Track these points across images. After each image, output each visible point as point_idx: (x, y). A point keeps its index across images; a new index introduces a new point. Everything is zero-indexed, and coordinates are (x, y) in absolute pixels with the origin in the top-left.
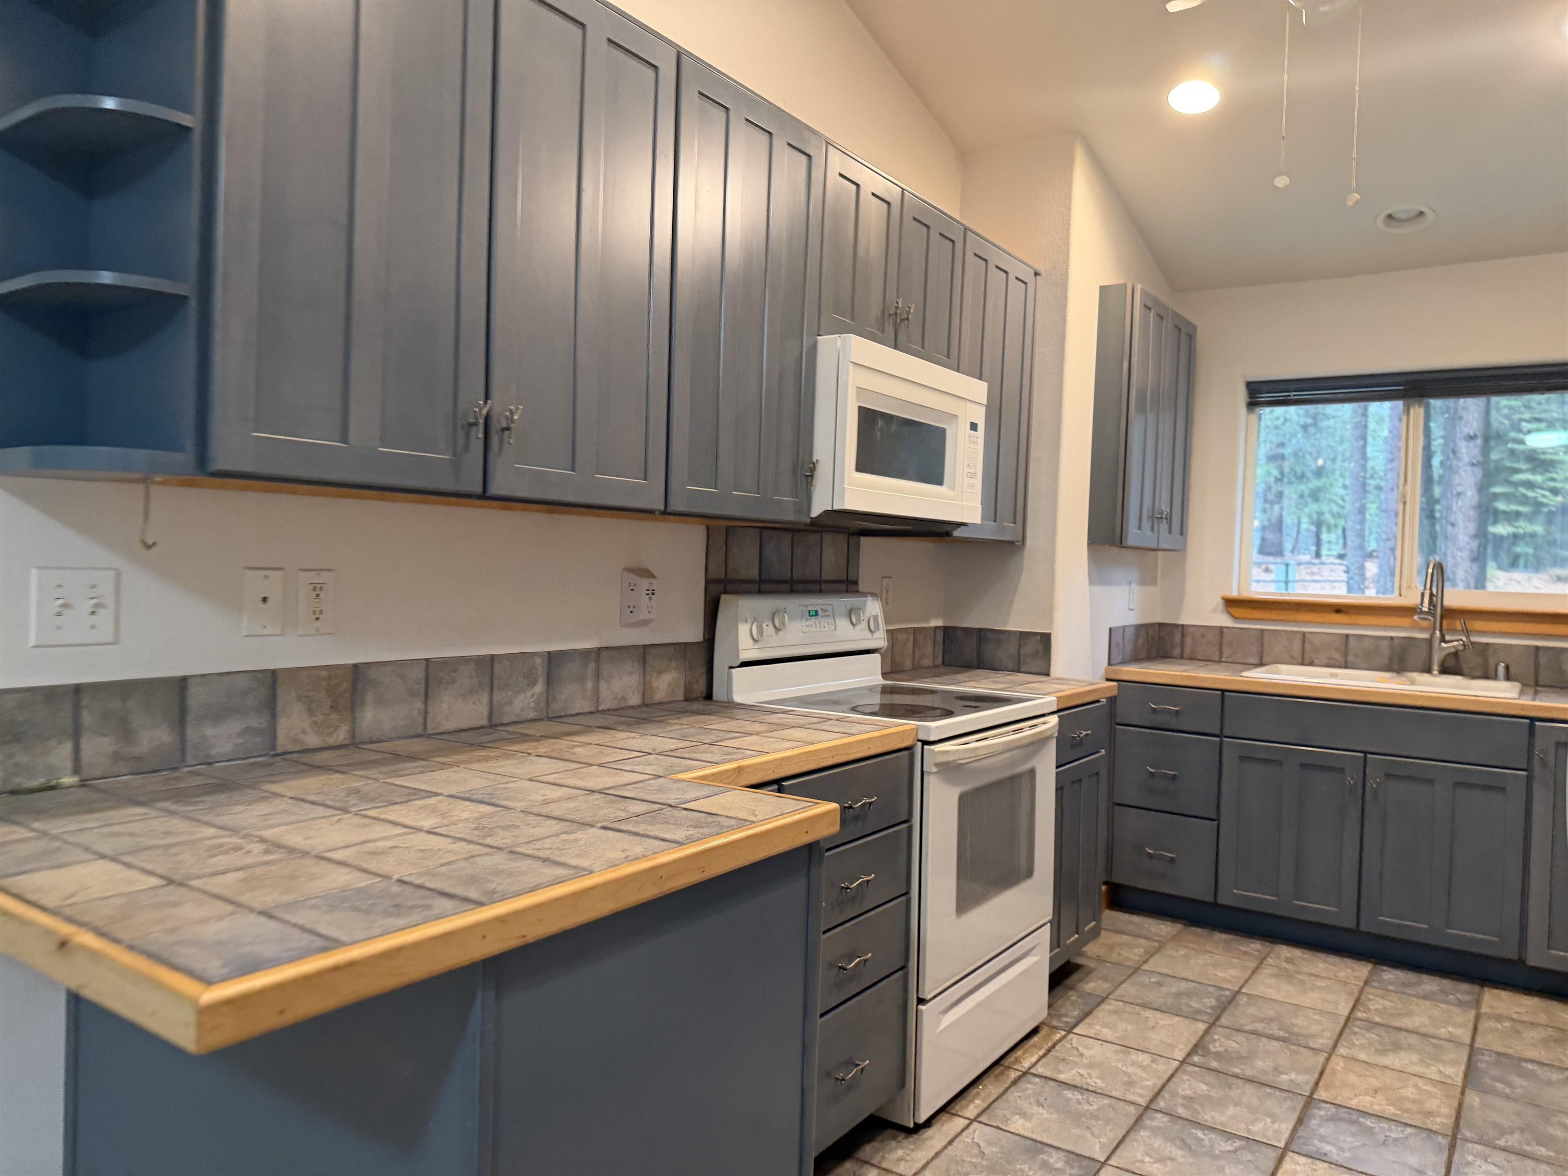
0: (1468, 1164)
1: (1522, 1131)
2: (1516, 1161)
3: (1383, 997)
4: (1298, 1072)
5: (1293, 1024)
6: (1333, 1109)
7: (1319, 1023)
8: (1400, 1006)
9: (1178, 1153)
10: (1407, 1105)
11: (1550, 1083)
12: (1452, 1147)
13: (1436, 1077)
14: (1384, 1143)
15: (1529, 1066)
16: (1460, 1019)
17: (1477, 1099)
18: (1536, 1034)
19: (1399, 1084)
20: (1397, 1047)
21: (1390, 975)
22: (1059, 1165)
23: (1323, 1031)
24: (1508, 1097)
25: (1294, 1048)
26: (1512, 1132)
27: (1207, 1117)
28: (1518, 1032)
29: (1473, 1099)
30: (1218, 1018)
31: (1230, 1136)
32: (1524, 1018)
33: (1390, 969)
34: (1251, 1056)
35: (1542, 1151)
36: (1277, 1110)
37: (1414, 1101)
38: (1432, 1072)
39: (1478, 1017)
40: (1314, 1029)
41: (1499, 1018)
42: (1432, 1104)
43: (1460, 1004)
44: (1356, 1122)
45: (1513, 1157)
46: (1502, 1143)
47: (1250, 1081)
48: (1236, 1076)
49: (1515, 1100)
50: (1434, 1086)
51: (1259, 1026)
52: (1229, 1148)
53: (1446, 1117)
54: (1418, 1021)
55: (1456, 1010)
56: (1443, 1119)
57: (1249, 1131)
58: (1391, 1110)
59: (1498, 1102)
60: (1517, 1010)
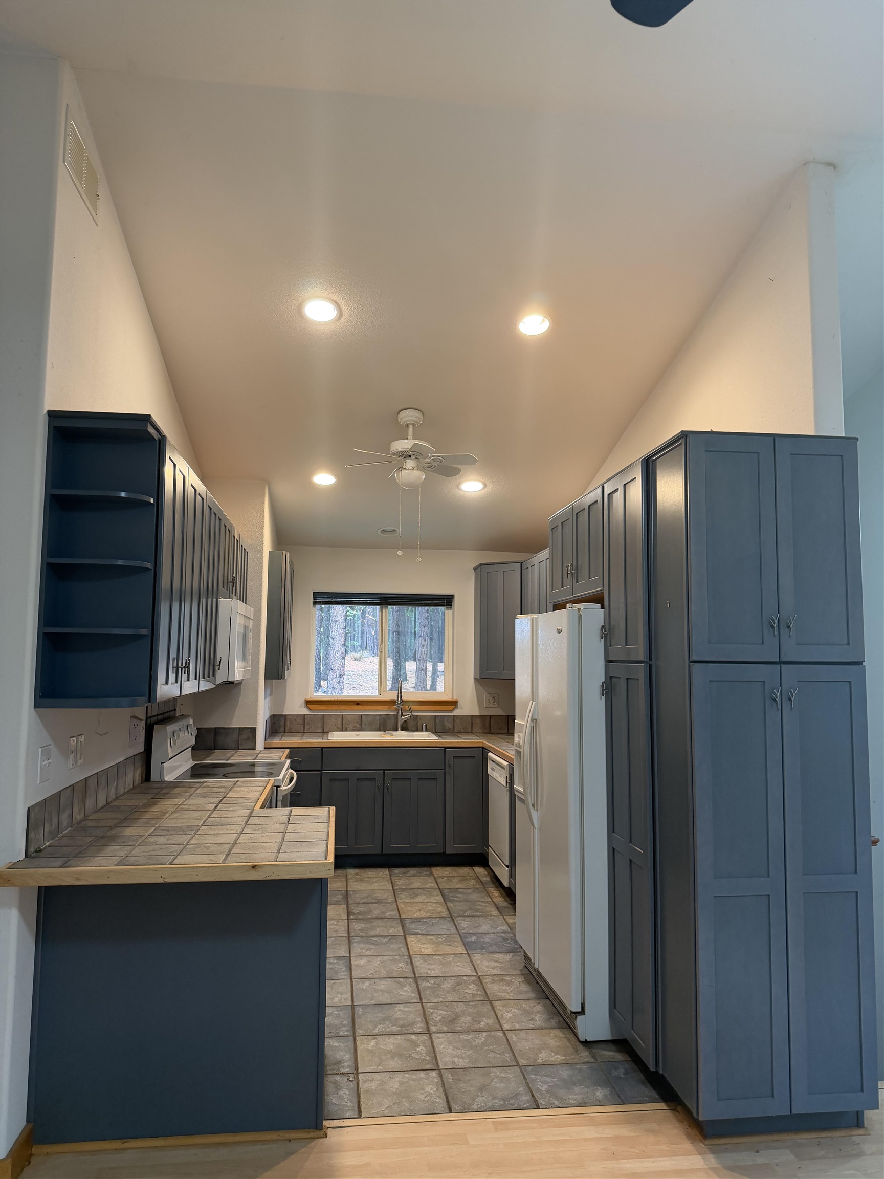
0: (460, 923)
1: (470, 910)
2: (473, 919)
3: (400, 879)
4: (391, 911)
5: (376, 896)
6: (410, 920)
7: (385, 894)
8: (408, 881)
9: (372, 946)
10: (432, 912)
11: (469, 894)
12: (453, 920)
13: (435, 901)
14: (433, 925)
15: (461, 890)
16: (430, 881)
17: (451, 904)
18: (456, 880)
19: (425, 907)
20: (417, 895)
21: (397, 871)
22: (335, 962)
23: (388, 896)
24: (460, 901)
25: (383, 904)
26: (467, 911)
27: (372, 933)
28: (450, 880)
29: (450, 905)
30: (348, 902)
31: (384, 937)
32: (449, 875)
33: (396, 869)
34: (370, 912)
35: (478, 914)
36: (393, 925)
37: (433, 910)
38: (432, 900)
39: (435, 878)
40: (385, 896)
41: (442, 877)
42: (439, 909)
43: (427, 875)
44: (420, 921)
45: (471, 918)
46: (466, 915)
47: (376, 919)
48: (370, 919)
49: (462, 902)
50: (436, 904)
51: (365, 900)
52: (387, 940)
53: (445, 912)
54: (417, 884)
55: (427, 878)
56: (445, 913)
57: (390, 934)
58: (428, 915)
59: (457, 903)
60: (446, 873)
